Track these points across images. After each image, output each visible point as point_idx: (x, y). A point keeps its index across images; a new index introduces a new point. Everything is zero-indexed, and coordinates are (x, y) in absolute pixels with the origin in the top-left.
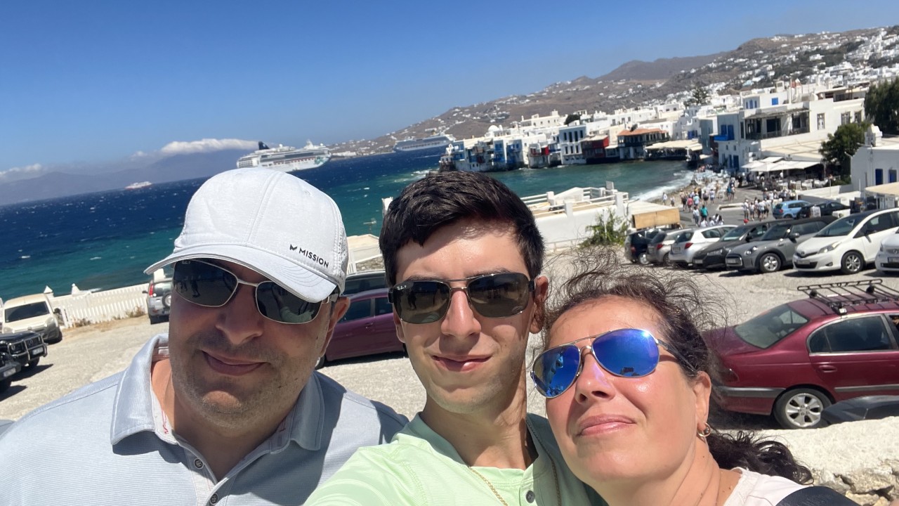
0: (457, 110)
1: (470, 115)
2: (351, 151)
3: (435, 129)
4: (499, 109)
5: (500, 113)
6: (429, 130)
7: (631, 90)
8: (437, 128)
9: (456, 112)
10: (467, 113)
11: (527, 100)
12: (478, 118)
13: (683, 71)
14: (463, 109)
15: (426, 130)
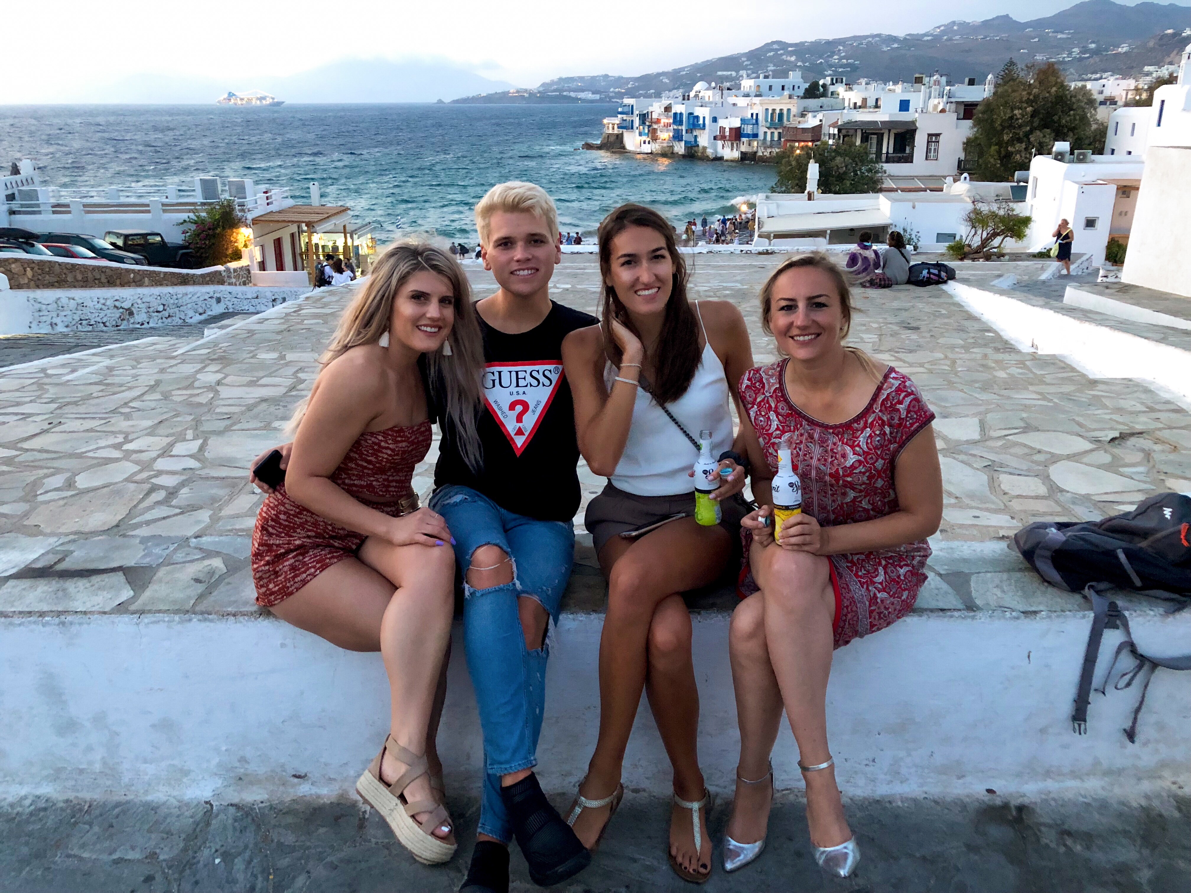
0: (775, 46)
1: (793, 59)
2: (593, 93)
3: (734, 74)
4: (843, 54)
5: (845, 61)
6: (725, 73)
7: (1076, 50)
8: (737, 72)
9: (772, 50)
10: (791, 54)
11: (896, 45)
12: (807, 64)
13: (1170, 31)
14: (783, 45)
15: (720, 73)
